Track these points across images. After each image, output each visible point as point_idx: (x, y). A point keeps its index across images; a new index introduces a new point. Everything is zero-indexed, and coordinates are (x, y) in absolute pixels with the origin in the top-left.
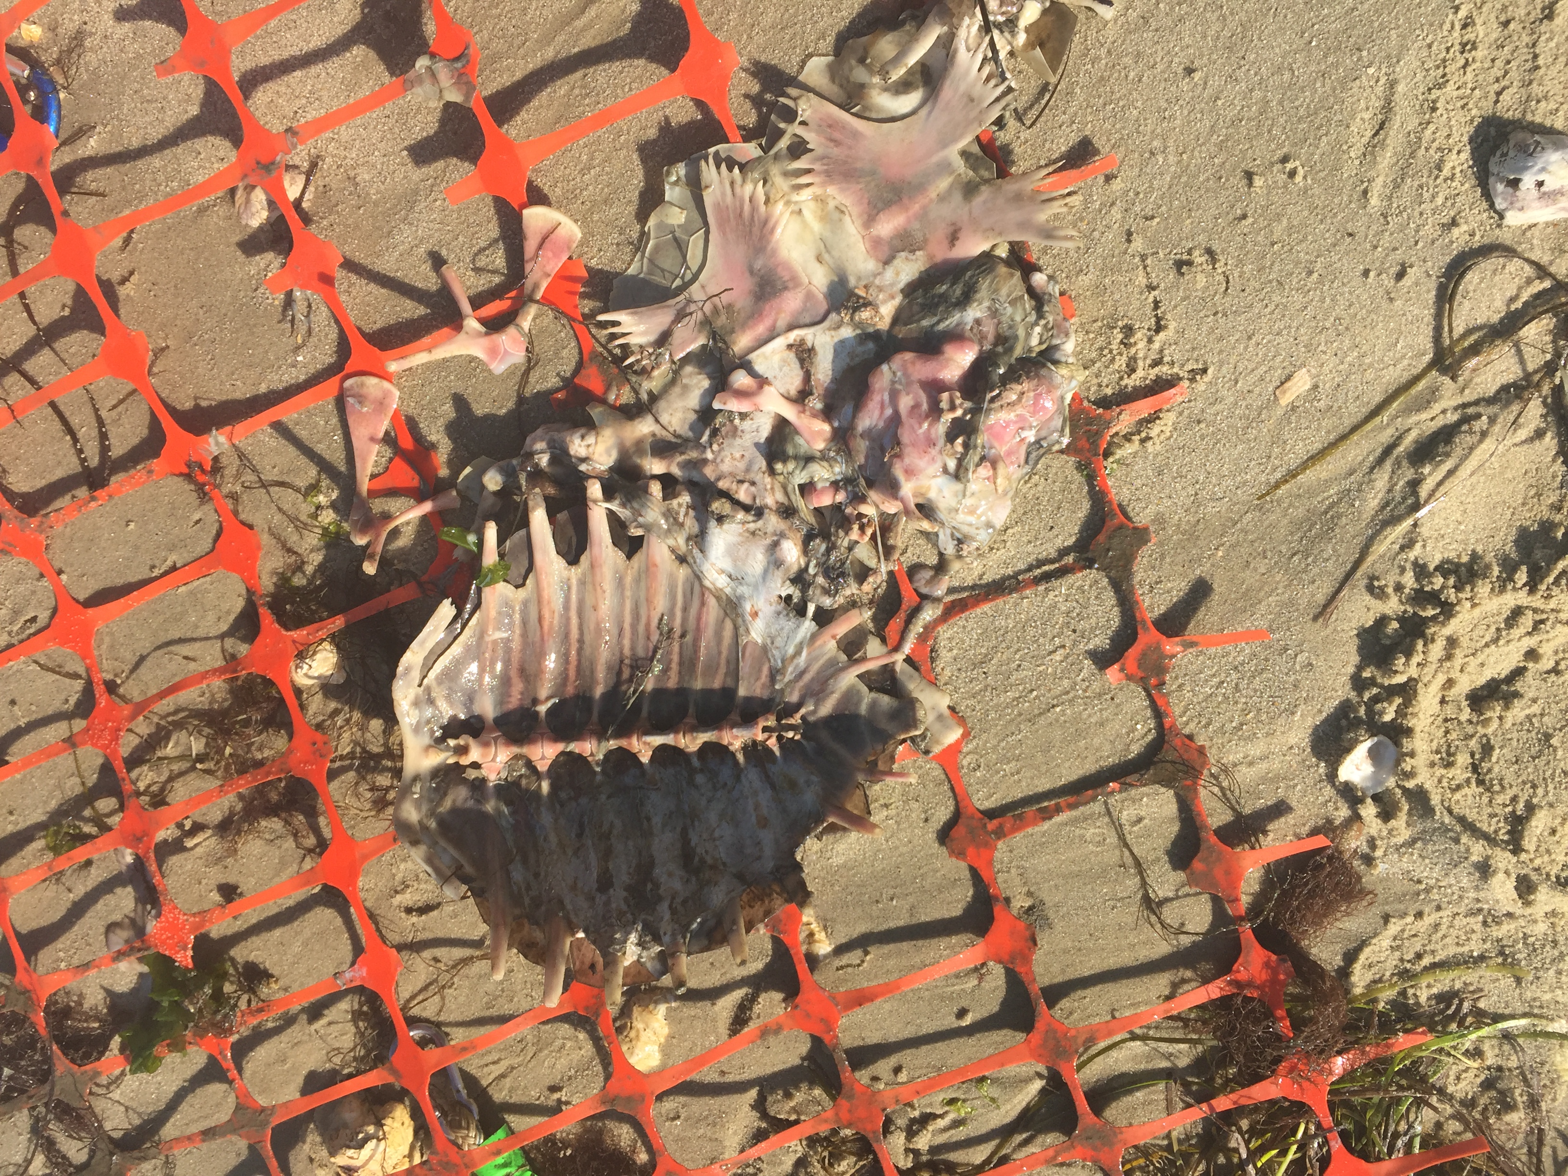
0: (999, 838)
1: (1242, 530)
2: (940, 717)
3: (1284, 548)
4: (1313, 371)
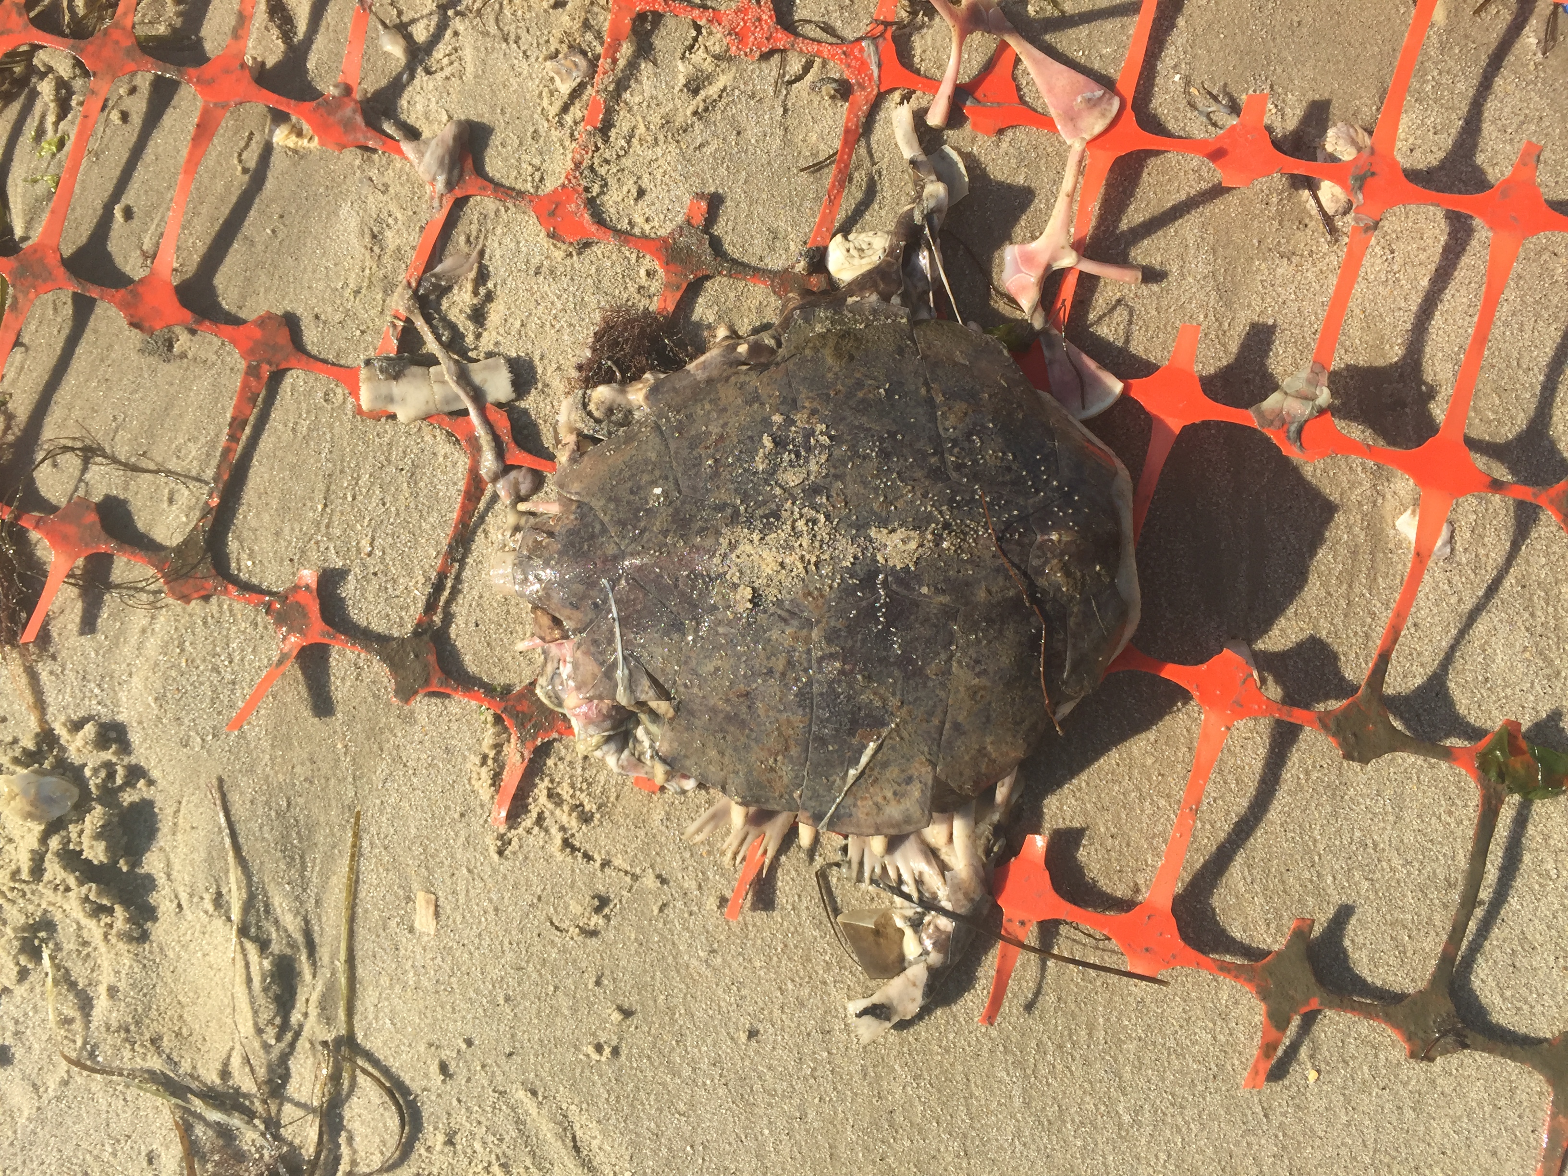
0: (249, 367)
1: (345, 779)
2: (390, 399)
3: (301, 801)
4: (426, 939)
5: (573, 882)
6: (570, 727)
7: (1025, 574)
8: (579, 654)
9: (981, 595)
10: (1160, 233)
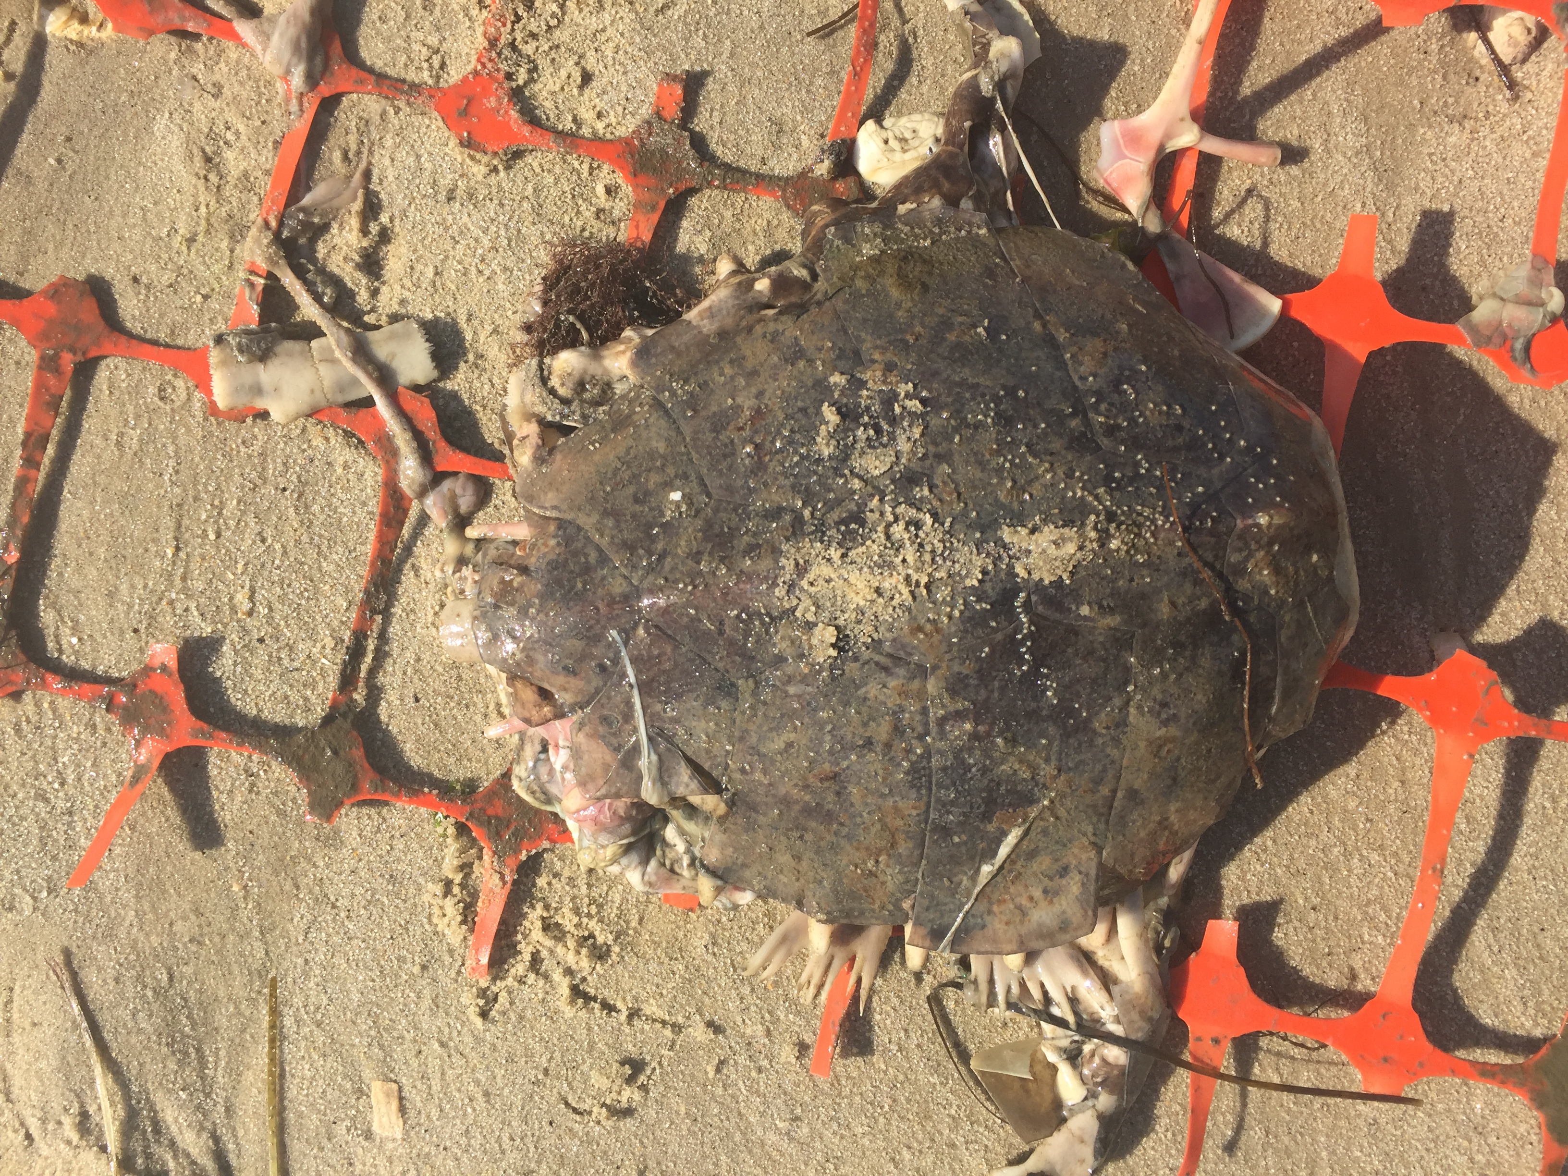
0: (43, 358)
1: (248, 934)
2: (257, 390)
3: (188, 970)
4: (390, 1146)
5: (592, 1046)
6: (566, 831)
7: (1220, 575)
8: (581, 738)
9: (1164, 611)
10: (1293, 97)
